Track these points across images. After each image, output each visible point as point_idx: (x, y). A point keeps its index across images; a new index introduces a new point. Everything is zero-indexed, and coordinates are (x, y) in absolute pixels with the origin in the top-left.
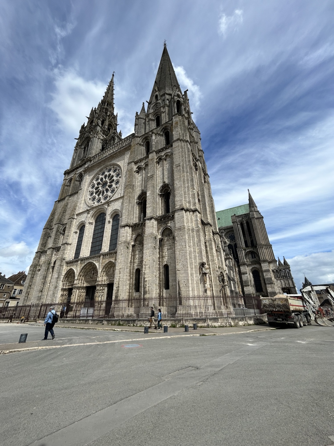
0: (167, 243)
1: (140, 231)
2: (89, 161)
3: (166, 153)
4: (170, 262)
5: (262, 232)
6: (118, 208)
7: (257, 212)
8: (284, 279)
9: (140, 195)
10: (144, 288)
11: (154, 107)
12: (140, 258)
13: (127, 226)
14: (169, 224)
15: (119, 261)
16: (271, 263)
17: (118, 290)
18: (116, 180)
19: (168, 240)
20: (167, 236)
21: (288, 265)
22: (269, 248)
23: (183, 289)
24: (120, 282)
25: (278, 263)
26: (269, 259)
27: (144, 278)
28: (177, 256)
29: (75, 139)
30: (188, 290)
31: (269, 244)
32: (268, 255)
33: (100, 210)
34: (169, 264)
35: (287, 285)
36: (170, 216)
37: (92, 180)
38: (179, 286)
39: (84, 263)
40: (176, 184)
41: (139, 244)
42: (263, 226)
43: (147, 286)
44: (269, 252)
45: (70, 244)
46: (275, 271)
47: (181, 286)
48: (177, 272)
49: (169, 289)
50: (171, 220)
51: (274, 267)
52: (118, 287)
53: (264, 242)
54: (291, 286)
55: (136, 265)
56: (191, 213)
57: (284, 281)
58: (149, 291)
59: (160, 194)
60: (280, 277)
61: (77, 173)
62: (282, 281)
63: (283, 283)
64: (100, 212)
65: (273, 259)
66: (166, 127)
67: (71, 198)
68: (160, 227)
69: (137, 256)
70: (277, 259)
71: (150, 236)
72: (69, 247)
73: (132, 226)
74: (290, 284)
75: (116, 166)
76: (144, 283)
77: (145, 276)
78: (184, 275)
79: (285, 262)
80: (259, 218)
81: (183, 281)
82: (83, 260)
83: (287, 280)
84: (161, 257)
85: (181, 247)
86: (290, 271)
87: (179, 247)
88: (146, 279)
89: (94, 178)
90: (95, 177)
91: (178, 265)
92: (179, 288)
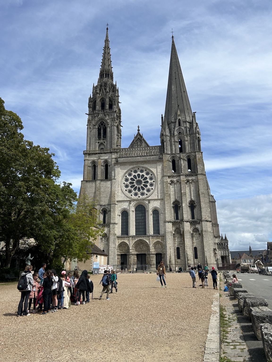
0: (195, 236)
1: (178, 226)
2: (116, 152)
3: (192, 179)
4: (198, 246)
5: (213, 213)
6: (158, 206)
7: (212, 197)
8: (223, 250)
9: (174, 202)
10: (187, 258)
11: (178, 130)
12: (178, 241)
13: (170, 222)
14: (197, 226)
15: (169, 242)
16: (217, 238)
17: (171, 258)
18: (150, 183)
19: (196, 234)
20: (195, 232)
21: (227, 241)
22: (217, 226)
23: (208, 260)
24: (171, 254)
25: (221, 238)
26: (216, 234)
27: (187, 253)
28: (204, 244)
29: (86, 114)
30: (210, 260)
31: (217, 223)
32: (215, 232)
33: (140, 203)
34: (197, 247)
35: (224, 254)
36: (198, 222)
37: (125, 173)
38: (206, 258)
39: (135, 239)
40: (202, 205)
41: (177, 234)
42: (215, 209)
43: (189, 257)
44: (216, 229)
45: (117, 224)
46: (218, 244)
47: (207, 258)
48: (205, 252)
49: (197, 259)
50: (198, 224)
51: (218, 241)
52: (170, 256)
53: (214, 221)
54: (227, 255)
55: (176, 245)
56: (209, 223)
57: (223, 251)
58: (190, 259)
59: (189, 205)
60: (221, 249)
61: (102, 158)
62: (222, 251)
63: (222, 253)
64: (139, 204)
65: (218, 235)
66: (189, 155)
67: (102, 183)
68: (191, 227)
69: (177, 240)
70: (221, 236)
71: (188, 232)
72: (116, 226)
73: (172, 222)
74: (227, 254)
75: (148, 170)
76: (187, 255)
77: (187, 252)
78: (209, 254)
79: (226, 238)
80: (213, 202)
81: (208, 256)
82: (133, 237)
83: (225, 251)
84: (193, 243)
85: (207, 241)
86: (228, 244)
87: (205, 240)
88: (188, 254)
89: (126, 173)
90: (128, 172)
91: (205, 249)
92: (206, 259)
